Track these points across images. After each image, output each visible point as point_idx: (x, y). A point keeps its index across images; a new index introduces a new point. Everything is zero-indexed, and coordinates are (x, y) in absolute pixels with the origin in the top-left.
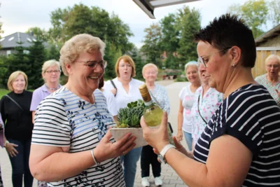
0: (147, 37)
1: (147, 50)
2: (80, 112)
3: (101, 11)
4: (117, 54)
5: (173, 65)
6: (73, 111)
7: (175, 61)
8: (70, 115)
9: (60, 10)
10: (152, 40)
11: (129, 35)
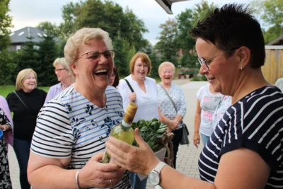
0: (162, 33)
1: (162, 47)
2: (87, 119)
3: (115, 5)
4: (131, 51)
5: (189, 63)
6: (79, 117)
7: (191, 59)
8: (75, 123)
9: (71, 4)
10: (167, 36)
11: (144, 31)
